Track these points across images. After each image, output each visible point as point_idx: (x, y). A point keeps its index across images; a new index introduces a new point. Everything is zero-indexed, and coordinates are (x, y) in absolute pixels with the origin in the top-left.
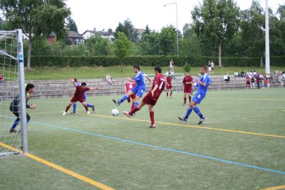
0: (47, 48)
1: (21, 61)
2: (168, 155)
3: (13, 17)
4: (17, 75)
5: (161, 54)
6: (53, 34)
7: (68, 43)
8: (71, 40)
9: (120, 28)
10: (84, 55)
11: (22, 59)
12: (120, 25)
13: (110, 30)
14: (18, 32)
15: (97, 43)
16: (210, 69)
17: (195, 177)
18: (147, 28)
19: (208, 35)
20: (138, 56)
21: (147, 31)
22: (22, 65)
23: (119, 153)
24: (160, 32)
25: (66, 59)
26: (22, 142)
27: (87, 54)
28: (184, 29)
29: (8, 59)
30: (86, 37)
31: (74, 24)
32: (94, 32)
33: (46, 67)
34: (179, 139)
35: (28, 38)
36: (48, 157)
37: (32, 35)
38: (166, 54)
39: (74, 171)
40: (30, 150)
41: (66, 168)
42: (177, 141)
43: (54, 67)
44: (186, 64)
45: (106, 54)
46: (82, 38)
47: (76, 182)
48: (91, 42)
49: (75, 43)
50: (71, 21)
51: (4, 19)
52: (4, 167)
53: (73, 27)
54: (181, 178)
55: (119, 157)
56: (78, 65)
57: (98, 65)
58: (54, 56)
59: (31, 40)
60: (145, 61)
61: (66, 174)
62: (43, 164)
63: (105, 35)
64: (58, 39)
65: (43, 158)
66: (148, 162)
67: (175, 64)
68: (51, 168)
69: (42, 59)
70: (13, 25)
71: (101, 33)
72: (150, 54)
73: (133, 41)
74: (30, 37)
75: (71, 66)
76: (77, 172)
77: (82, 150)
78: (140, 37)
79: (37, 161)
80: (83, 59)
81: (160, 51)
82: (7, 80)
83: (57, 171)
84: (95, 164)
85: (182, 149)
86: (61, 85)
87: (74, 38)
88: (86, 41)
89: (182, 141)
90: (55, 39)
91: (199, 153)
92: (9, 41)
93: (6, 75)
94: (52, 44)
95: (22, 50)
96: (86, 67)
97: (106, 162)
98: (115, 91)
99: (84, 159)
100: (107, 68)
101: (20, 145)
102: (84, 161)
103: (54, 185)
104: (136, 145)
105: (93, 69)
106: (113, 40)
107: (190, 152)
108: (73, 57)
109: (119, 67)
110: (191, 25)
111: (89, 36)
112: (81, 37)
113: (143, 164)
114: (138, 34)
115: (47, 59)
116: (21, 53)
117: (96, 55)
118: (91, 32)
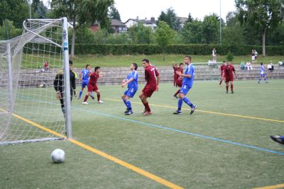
0: (91, 36)
1: (65, 49)
2: (211, 144)
3: (58, 6)
4: (62, 62)
5: (203, 42)
6: (96, 22)
7: (111, 31)
8: (114, 28)
9: (163, 17)
10: (126, 44)
11: (67, 46)
12: (163, 13)
13: (153, 19)
14: (63, 20)
15: (139, 31)
16: (253, 57)
17: (237, 166)
18: (190, 16)
19: (252, 23)
20: (180, 44)
21: (190, 19)
22: (67, 52)
23: (162, 141)
24: (202, 20)
25: (109, 47)
26: (66, 128)
27: (129, 42)
28: (227, 17)
29: (53, 47)
30: (129, 25)
31: (117, 13)
32: (137, 20)
33: (90, 55)
34: (220, 127)
35: (72, 27)
36: (92, 143)
37: (76, 23)
38: (208, 43)
39: (116, 157)
40: (74, 136)
41: (109, 154)
42: (219, 130)
43: (97, 55)
44: (230, 53)
45: (149, 43)
46: (125, 26)
47: (118, 167)
48: (134, 29)
49: (118, 32)
50: (114, 10)
51: (49, 8)
53: (116, 15)
54: (222, 166)
55: (160, 145)
56: (120, 53)
57: (141, 53)
58: (97, 44)
59: (76, 28)
60: (187, 50)
61: (108, 160)
62: (86, 150)
63: (148, 23)
64: (102, 27)
65: (87, 144)
66: (190, 151)
67: (217, 53)
68: (94, 154)
69: (85, 47)
70: (58, 14)
71: (144, 21)
72: (192, 43)
73: (175, 29)
74: (74, 25)
75: (114, 54)
76: (119, 159)
77: (124, 136)
78: (182, 25)
79: (80, 147)
80: (126, 47)
81: (203, 40)
82: (52, 67)
83: (100, 157)
84: (137, 151)
85: (224, 137)
86: (104, 73)
87: (117, 27)
88: (128, 30)
89: (225, 130)
90: (99, 27)
91: (241, 142)
92: (54, 29)
93: (52, 63)
94: (95, 32)
95: (67, 38)
96: (128, 55)
97: (148, 149)
99: (127, 145)
100: (150, 56)
101: (64, 131)
102: (127, 148)
103: (97, 170)
104: (178, 133)
105: (135, 57)
106: (155, 27)
107: (233, 141)
108: (116, 45)
109: (161, 55)
110: (235, 14)
111: (132, 25)
112: (123, 26)
113: (185, 152)
114: (181, 23)
115: (90, 47)
116: (66, 41)
117: (139, 43)
118: (134, 20)
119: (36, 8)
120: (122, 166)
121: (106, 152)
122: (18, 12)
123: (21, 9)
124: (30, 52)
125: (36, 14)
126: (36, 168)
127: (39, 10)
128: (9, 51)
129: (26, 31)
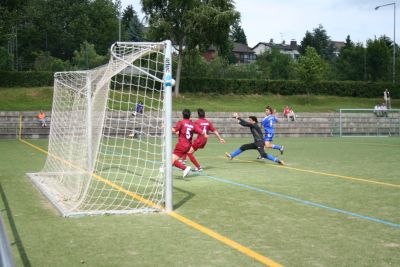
0: (203, 65)
1: (167, 84)
2: (371, 227)
3: (160, 22)
5: (368, 79)
6: (213, 47)
7: (233, 60)
8: (237, 56)
9: (309, 40)
10: (254, 79)
11: (170, 81)
12: (308, 35)
13: (293, 43)
14: (165, 45)
15: (275, 60)
18: (348, 40)
20: (332, 81)
21: (349, 44)
22: (169, 89)
23: (301, 220)
25: (229, 83)
26: (165, 196)
27: (259, 77)
29: (151, 82)
30: (258, 52)
31: (242, 34)
32: (271, 45)
33: (201, 93)
34: (387, 204)
35: (178, 52)
37: (184, 48)
38: (374, 80)
39: (234, 240)
41: (224, 235)
42: (386, 208)
43: (212, 94)
45: (286, 78)
46: (253, 53)
47: (236, 255)
48: (266, 59)
49: (242, 61)
50: (238, 29)
51: (147, 26)
52: (141, 227)
53: (241, 37)
55: (297, 225)
56: (245, 92)
57: (274, 92)
58: (212, 78)
59: (182, 54)
60: (343, 90)
61: (223, 244)
62: (191, 228)
63: (287, 48)
65: (193, 219)
66: (340, 235)
69: (195, 82)
70: (158, 35)
71: (282, 46)
72: (351, 79)
73: (326, 59)
74: (180, 51)
75: (235, 93)
76: (239, 242)
77: (246, 211)
78: (337, 53)
79: (184, 223)
80: (253, 83)
81: (365, 76)
82: (149, 110)
84: (264, 232)
85: (392, 219)
86: (221, 120)
87: (241, 53)
88: (258, 58)
89: (393, 208)
90: (215, 54)
92: (153, 56)
94: (210, 61)
95: (170, 69)
96: (257, 95)
97: (280, 231)
98: (298, 130)
99: (249, 224)
100: (287, 97)
101: (162, 201)
102: (250, 228)
103: (207, 257)
104: (324, 210)
105: (266, 98)
106: (297, 56)
108: (239, 80)
109: (304, 96)
111: (263, 51)
112: (251, 52)
113: (333, 237)
114: (335, 50)
116: (169, 73)
117: (272, 78)
118: (266, 44)
119: (128, 26)
120: (241, 253)
121: (219, 232)
122: (103, 31)
123: (107, 26)
124: (118, 87)
125: (127, 33)
126: (123, 250)
127: (132, 28)
128: (88, 85)
129: (114, 59)
